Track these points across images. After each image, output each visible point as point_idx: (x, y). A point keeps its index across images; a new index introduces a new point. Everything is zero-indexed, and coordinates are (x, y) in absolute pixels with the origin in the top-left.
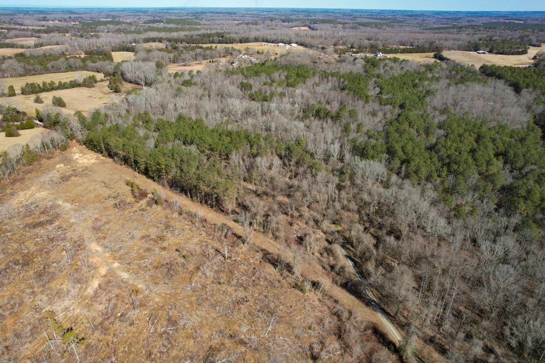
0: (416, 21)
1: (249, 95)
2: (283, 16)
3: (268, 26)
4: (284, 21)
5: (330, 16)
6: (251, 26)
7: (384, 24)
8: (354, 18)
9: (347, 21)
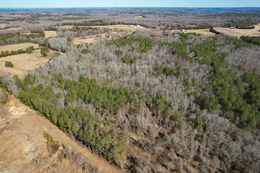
0: (192, 13)
1: (121, 58)
2: (129, 11)
3: (123, 16)
4: (130, 14)
5: (151, 11)
6: (115, 16)
7: (177, 14)
8: (163, 11)
9: (160, 13)
